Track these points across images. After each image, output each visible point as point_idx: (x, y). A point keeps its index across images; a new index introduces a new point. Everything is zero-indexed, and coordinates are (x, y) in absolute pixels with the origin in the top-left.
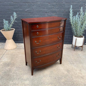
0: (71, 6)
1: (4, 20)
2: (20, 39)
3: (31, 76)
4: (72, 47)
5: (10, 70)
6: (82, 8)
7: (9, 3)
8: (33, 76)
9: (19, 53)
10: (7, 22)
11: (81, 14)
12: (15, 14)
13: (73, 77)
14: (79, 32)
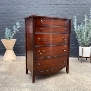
0: (75, 17)
1: (6, 28)
2: (21, 52)
3: (32, 83)
4: (79, 60)
5: (6, 78)
6: (86, 15)
7: (13, 14)
8: (34, 84)
9: (18, 63)
10: (9, 30)
11: (85, 22)
12: (18, 23)
13: (84, 85)
14: (85, 41)
